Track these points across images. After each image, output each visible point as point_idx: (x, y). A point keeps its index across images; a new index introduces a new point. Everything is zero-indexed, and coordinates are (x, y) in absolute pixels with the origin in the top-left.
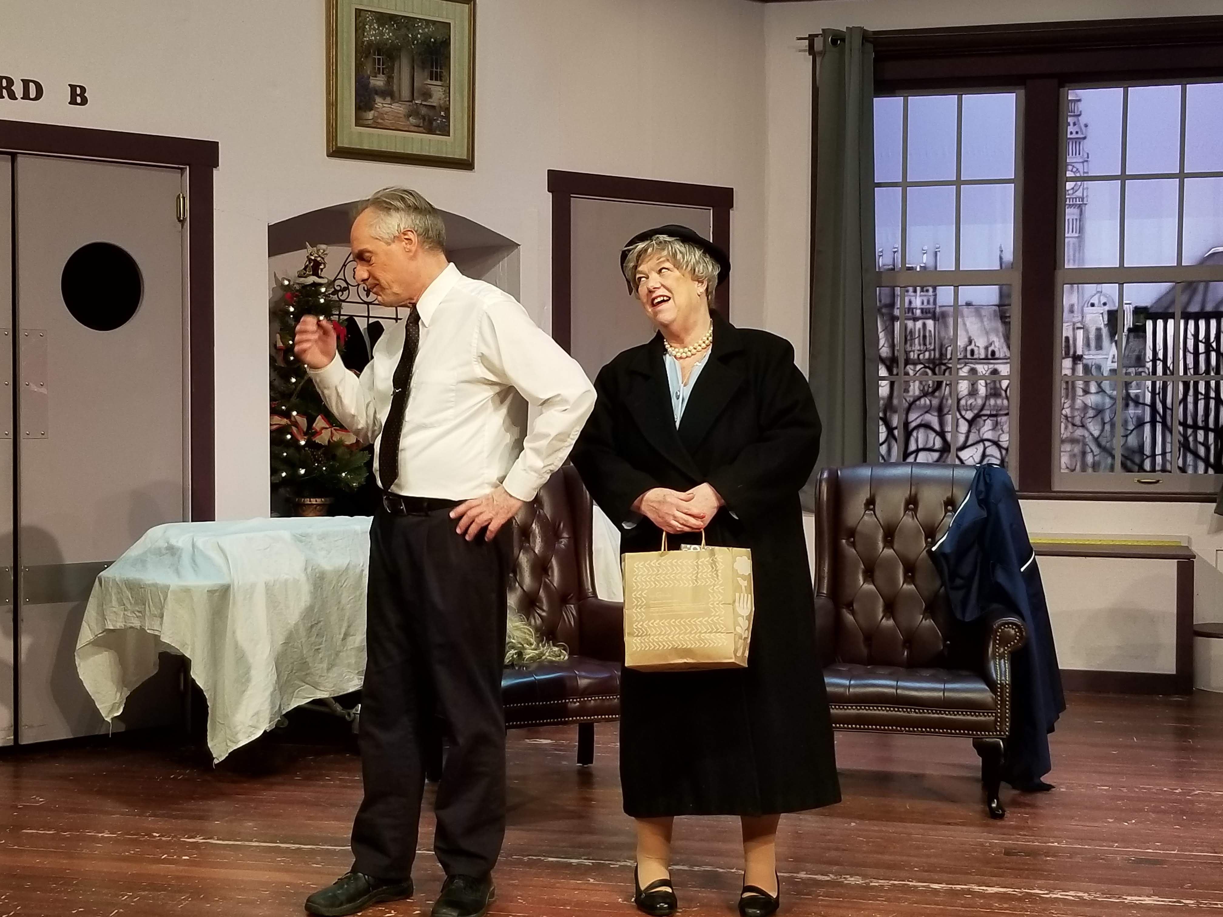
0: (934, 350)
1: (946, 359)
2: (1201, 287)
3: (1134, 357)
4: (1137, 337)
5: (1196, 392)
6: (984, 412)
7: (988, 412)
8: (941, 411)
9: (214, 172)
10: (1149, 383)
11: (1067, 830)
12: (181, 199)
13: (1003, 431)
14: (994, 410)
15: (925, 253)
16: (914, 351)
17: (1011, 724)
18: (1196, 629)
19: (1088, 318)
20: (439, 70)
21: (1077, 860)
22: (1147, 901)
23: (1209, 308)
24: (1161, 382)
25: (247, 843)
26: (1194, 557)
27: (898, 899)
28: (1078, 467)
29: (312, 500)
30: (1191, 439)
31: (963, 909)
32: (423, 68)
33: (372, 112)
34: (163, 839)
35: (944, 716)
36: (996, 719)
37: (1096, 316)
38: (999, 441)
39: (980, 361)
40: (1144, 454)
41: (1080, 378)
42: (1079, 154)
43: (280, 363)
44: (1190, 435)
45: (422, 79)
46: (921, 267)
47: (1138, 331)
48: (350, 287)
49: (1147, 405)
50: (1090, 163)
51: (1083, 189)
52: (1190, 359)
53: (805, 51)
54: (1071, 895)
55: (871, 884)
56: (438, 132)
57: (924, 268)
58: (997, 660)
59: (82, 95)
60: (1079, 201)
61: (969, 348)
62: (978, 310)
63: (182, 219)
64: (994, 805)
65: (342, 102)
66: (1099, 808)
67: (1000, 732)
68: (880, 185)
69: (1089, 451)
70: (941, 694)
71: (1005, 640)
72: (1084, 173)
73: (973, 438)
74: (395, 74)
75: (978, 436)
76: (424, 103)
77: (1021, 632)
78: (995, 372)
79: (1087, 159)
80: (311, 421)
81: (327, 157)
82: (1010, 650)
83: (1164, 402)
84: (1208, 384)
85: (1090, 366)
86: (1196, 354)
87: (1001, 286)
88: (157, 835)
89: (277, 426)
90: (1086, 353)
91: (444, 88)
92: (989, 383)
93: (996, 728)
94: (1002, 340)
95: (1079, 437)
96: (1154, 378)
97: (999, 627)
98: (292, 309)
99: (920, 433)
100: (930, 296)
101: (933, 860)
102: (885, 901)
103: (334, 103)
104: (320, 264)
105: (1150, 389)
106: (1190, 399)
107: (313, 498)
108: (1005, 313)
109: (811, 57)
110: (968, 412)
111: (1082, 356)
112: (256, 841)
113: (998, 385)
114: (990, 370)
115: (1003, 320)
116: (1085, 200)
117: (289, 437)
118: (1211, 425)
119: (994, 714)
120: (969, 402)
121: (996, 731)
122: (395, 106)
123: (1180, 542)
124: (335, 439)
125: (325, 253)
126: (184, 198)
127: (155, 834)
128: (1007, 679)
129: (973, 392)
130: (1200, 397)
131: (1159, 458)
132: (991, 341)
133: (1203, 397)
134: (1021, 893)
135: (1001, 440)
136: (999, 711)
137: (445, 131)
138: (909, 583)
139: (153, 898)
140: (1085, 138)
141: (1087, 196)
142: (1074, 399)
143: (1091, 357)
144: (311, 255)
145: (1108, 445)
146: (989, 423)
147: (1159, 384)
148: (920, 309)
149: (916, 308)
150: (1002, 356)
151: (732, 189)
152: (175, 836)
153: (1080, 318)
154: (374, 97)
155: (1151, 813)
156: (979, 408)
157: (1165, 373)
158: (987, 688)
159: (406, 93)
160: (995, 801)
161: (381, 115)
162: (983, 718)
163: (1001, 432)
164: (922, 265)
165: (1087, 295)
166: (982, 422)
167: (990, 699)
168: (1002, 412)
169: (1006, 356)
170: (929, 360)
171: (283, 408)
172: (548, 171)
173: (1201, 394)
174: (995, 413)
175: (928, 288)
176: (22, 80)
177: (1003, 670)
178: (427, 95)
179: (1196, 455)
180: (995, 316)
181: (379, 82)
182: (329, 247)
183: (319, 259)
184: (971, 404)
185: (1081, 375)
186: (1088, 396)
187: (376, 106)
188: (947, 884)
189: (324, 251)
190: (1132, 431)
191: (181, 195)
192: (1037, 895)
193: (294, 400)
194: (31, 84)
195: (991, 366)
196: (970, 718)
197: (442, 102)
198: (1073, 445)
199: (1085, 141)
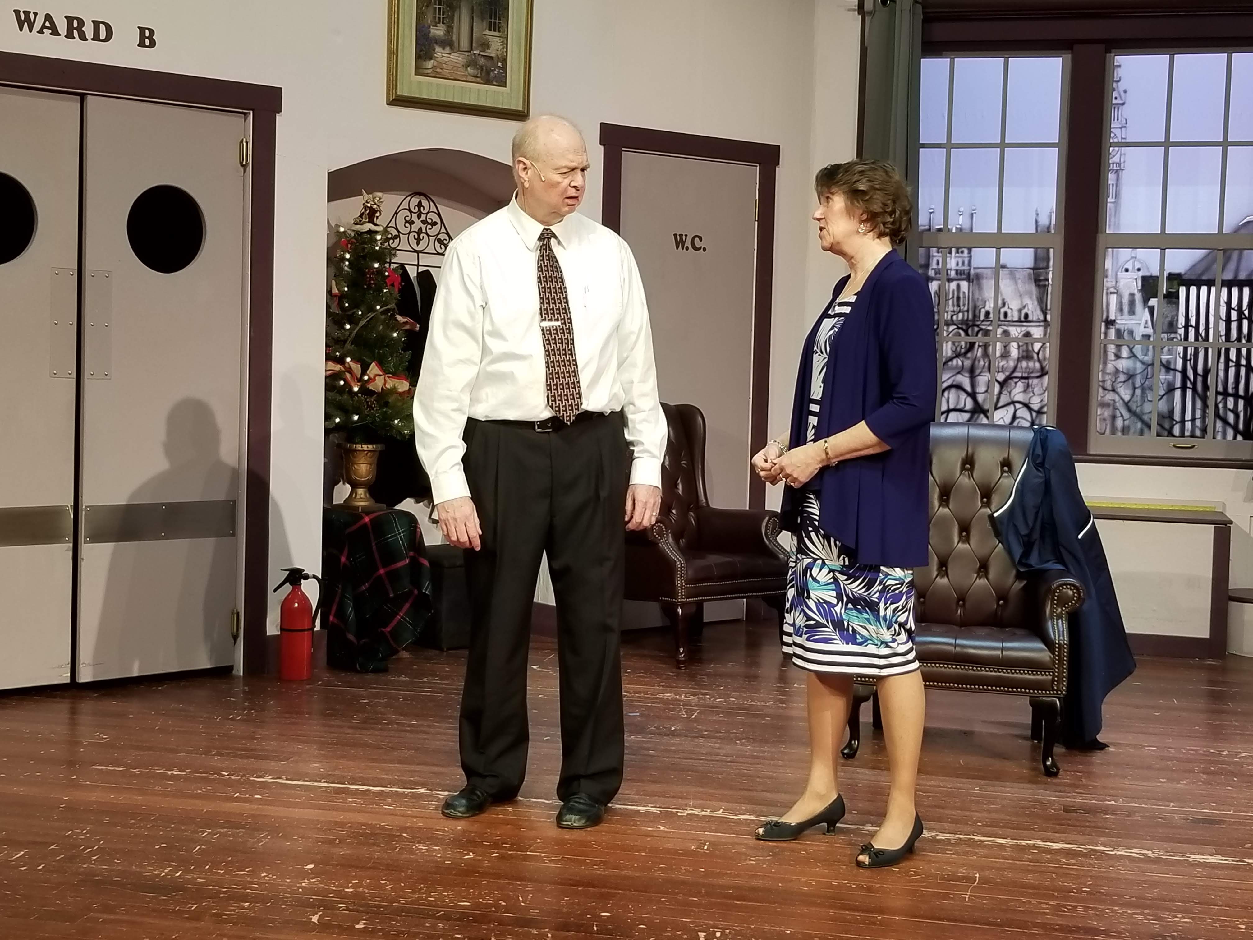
0: (968, 311)
1: (980, 320)
2: (1235, 255)
3: (1166, 323)
4: (1169, 303)
5: (1227, 359)
6: (1016, 374)
7: (1020, 375)
8: (972, 373)
9: (277, 117)
10: (1181, 349)
11: (1122, 789)
12: (245, 144)
13: (1034, 393)
14: (1025, 372)
15: (961, 215)
16: (947, 312)
17: (1068, 683)
18: (1230, 594)
19: (1122, 283)
20: (497, 21)
21: (1136, 818)
22: (1211, 859)
23: (1242, 276)
24: (1193, 348)
25: (316, 784)
26: (1231, 522)
27: (966, 853)
28: (1108, 431)
29: (363, 446)
30: (1221, 406)
31: (1032, 864)
32: (482, 19)
33: (432, 61)
34: (232, 777)
35: (1002, 674)
36: (1053, 678)
37: (1129, 282)
38: (1030, 403)
39: (1012, 323)
40: (1173, 420)
41: (1112, 342)
42: (1118, 120)
43: (335, 310)
44: (1220, 402)
45: (481, 30)
46: (957, 228)
47: (1172, 297)
48: (401, 235)
49: (1178, 371)
50: (1128, 129)
51: (1121, 155)
52: (1222, 326)
53: (854, 10)
54: (1135, 852)
55: (938, 838)
56: (495, 83)
57: (960, 230)
58: (1055, 620)
59: (151, 38)
60: (1116, 167)
61: (1002, 310)
62: (1013, 272)
63: (244, 163)
64: (1048, 763)
65: (403, 51)
66: (1149, 768)
67: (1057, 691)
68: (924, 146)
69: (1119, 415)
70: (999, 653)
71: (1063, 601)
72: (1122, 138)
73: (1003, 400)
74: (455, 25)
75: (1008, 397)
76: (482, 53)
77: (1079, 593)
78: (1028, 334)
79: (1125, 125)
80: (365, 369)
81: (387, 106)
82: (1067, 610)
83: (1195, 369)
84: (1239, 351)
85: (1123, 331)
86: (1228, 321)
87: (1036, 249)
88: (226, 774)
89: (331, 372)
90: (1119, 318)
91: (502, 39)
92: (1022, 346)
93: (1053, 687)
94: (1036, 303)
95: (1109, 401)
96: (1186, 344)
97: (1058, 587)
98: (348, 256)
99: (951, 393)
100: (964, 257)
101: (994, 815)
102: (953, 854)
103: (395, 51)
104: (376, 212)
105: (1181, 355)
106: (1221, 366)
107: (365, 444)
108: (1039, 276)
109: (860, 16)
110: (1000, 374)
111: (1115, 321)
112: (324, 782)
113: (1030, 348)
114: (1022, 333)
115: (1037, 283)
116: (1122, 165)
117: (342, 383)
118: (1241, 392)
119: (1051, 674)
120: (1001, 364)
121: (1053, 690)
122: (454, 56)
123: (1215, 508)
124: (388, 386)
125: (381, 200)
126: (247, 143)
127: (223, 773)
128: (1066, 639)
129: (1005, 355)
130: (1231, 364)
131: (1188, 424)
132: (1024, 304)
133: (1234, 364)
134: (1086, 849)
135: (1031, 402)
136: (1057, 670)
137: (502, 83)
138: (964, 542)
139: (232, 835)
140: (1123, 104)
141: (1124, 162)
142: (1105, 363)
143: (1124, 322)
144: (367, 202)
145: (1138, 410)
146: (1020, 385)
147: (1190, 350)
148: (954, 270)
149: (951, 269)
150: (1035, 319)
151: (779, 146)
152: (244, 775)
153: (1114, 283)
154: (433, 47)
155: (1201, 775)
156: (1011, 370)
157: (1196, 339)
158: (1045, 647)
159: (465, 44)
160: (1050, 759)
161: (440, 65)
162: (1040, 677)
163: (1032, 394)
164: (958, 226)
165: (1122, 259)
166: (1013, 384)
167: (1048, 659)
168: (1033, 375)
169: (1039, 319)
170: (963, 321)
171: (337, 354)
172: (601, 124)
173: (1232, 361)
174: (1025, 375)
175: (963, 249)
176: (93, 21)
177: (1061, 630)
178: (485, 45)
179: (1225, 422)
180: (1030, 279)
181: (438, 31)
182: (385, 195)
183: (375, 207)
184: (1003, 366)
185: (1113, 338)
186: (1119, 361)
187: (436, 55)
188: (1012, 839)
189: (380, 199)
190: (1163, 396)
191: (244, 140)
192: (1102, 852)
193: (348, 346)
194: (101, 25)
195: (1024, 329)
196: (1027, 676)
197: (499, 53)
198: (1104, 410)
199: (1124, 106)
